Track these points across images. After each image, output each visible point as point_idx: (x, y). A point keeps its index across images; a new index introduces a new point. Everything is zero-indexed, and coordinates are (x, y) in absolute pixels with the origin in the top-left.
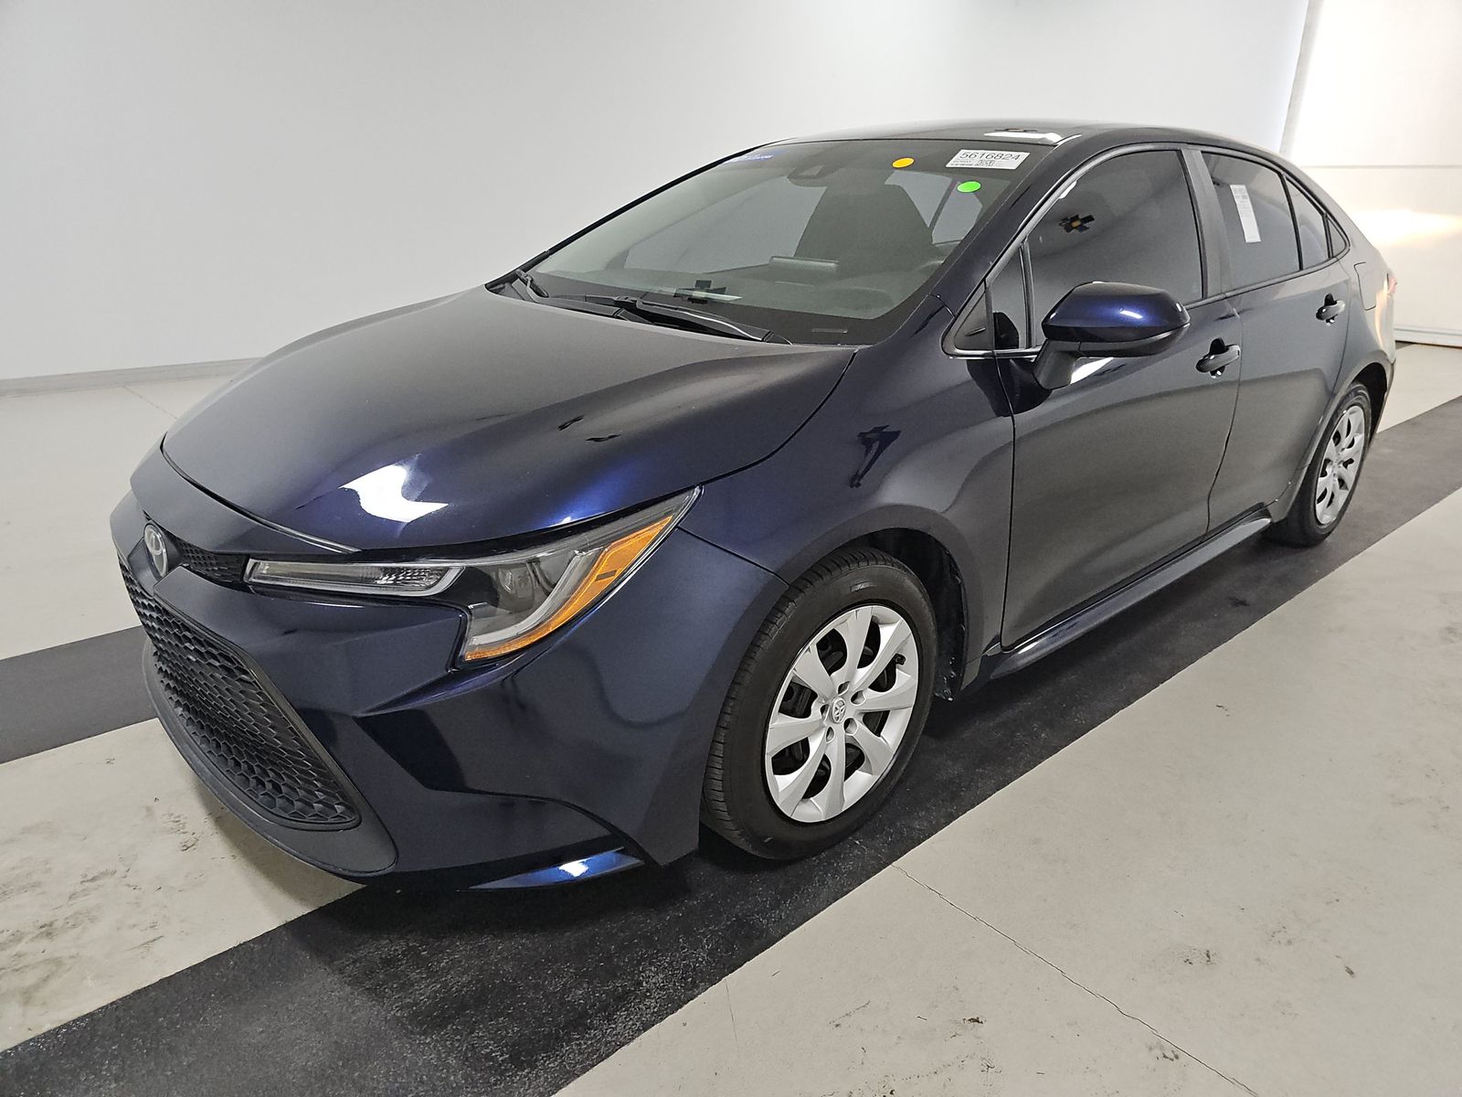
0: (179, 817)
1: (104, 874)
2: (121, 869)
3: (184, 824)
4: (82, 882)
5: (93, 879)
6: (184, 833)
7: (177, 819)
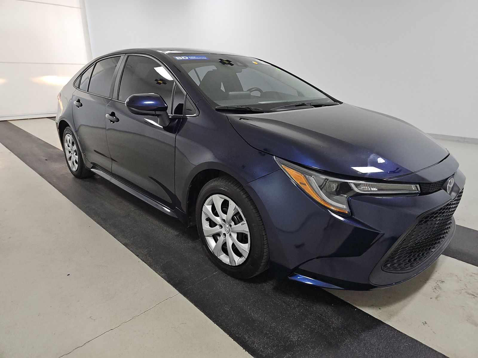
0: (433, 289)
1: (469, 294)
2: (463, 291)
3: (435, 287)
4: (476, 297)
5: (473, 295)
6: (438, 285)
7: (435, 289)
